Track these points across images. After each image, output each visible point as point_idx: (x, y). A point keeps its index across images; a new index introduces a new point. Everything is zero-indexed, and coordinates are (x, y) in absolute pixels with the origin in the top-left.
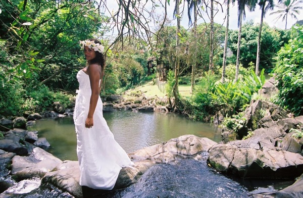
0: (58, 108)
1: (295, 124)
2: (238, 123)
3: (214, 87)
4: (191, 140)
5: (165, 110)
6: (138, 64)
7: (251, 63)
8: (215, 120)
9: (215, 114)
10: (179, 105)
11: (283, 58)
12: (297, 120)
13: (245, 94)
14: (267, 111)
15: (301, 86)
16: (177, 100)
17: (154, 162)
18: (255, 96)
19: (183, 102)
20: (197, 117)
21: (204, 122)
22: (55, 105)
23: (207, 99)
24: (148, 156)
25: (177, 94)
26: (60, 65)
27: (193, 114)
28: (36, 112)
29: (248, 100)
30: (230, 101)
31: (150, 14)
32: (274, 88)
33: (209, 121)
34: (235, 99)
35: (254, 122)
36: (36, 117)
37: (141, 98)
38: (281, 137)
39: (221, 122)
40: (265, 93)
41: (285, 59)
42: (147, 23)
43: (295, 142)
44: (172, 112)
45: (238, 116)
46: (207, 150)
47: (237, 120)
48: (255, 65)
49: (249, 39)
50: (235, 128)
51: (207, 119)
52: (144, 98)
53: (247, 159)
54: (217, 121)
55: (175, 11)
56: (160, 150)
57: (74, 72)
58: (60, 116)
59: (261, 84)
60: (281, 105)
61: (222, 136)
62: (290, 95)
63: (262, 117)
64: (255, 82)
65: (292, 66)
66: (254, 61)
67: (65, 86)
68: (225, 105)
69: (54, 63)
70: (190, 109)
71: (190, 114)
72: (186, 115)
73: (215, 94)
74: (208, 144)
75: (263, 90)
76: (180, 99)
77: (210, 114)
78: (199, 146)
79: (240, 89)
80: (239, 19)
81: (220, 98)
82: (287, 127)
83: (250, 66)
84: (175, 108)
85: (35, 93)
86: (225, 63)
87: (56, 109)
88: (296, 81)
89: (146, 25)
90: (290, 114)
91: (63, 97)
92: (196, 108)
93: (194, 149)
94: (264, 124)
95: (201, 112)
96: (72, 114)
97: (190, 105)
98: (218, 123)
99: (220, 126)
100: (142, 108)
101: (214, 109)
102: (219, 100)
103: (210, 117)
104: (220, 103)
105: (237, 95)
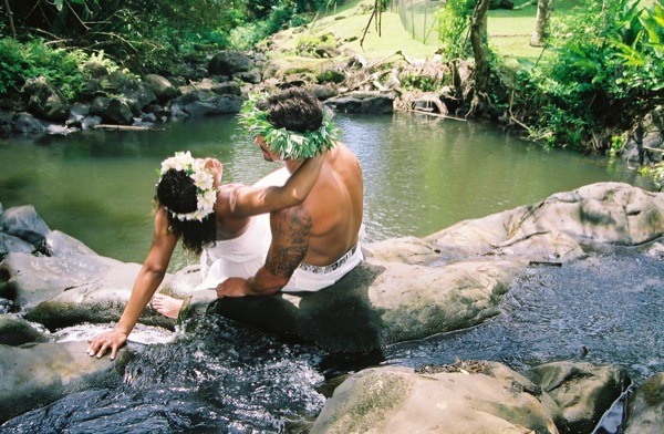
0: (44, 99)
3: (636, 21)
4: (628, 197)
5: (436, 110)
8: (628, 146)
9: (627, 127)
10: (488, 89)
16: (484, 71)
19: (506, 80)
20: (559, 135)
21: (584, 152)
22: (32, 90)
23: (604, 67)
25: (482, 46)
27: (545, 125)
33: (603, 150)
39: (650, 155)
44: (461, 115)
51: (596, 141)
52: (353, 63)
54: (634, 152)
56: (528, 227)
58: (55, 129)
70: (532, 104)
71: (533, 123)
72: (517, 125)
73: (639, 46)
76: (497, 68)
77: (610, 124)
78: (653, 218)
81: (657, 62)
84: (475, 101)
87: (34, 104)
91: (56, 58)
92: (556, 100)
93: (640, 227)
95: (576, 117)
96: (96, 122)
97: (533, 88)
98: (637, 159)
99: (645, 170)
100: (348, 99)
101: (626, 108)
102: (651, 70)
103: (610, 137)
104: (654, 85)
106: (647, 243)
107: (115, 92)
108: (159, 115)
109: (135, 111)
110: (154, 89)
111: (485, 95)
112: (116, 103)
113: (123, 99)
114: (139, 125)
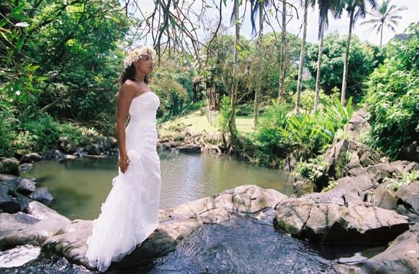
0: (66, 145)
1: (391, 171)
2: (316, 169)
3: (285, 121)
4: (253, 192)
5: (217, 151)
6: (180, 87)
8: (285, 165)
9: (285, 158)
10: (235, 144)
11: (377, 83)
12: (393, 166)
13: (326, 131)
14: (355, 154)
15: (399, 121)
16: (234, 137)
17: (201, 222)
18: (339, 134)
19: (241, 141)
20: (261, 161)
21: (270, 167)
22: (60, 142)
23: (275, 136)
24: (192, 214)
25: (233, 128)
26: (69, 85)
27: (255, 157)
28: (33, 151)
29: (330, 139)
30: (306, 140)
31: (199, 17)
32: (364, 124)
33: (277, 167)
34: (313, 137)
35: (337, 169)
36: (33, 158)
37: (183, 133)
38: (372, 189)
40: (352, 130)
41: (380, 85)
42: (194, 29)
43: (390, 196)
44: (226, 153)
45: (316, 160)
46: (274, 207)
47: (315, 166)
48: (340, 91)
49: (333, 56)
50: (313, 176)
51: (274, 163)
52: (188, 134)
53: (327, 218)
54: (288, 167)
55: (233, 14)
56: (210, 206)
57: (89, 96)
58: (69, 156)
59: (348, 118)
60: (373, 147)
61: (294, 187)
62: (385, 133)
63: (348, 162)
64: (339, 114)
65: (387, 94)
66: (340, 86)
67: (76, 115)
68: (299, 145)
69: (60, 81)
70: (251, 150)
71: (252, 157)
72: (246, 158)
73: (287, 130)
74: (275, 198)
75: (350, 126)
76: (238, 136)
77: (279, 156)
78: (262, 201)
79: (320, 124)
80: (320, 29)
81: (293, 135)
82: (380, 176)
83: (333, 92)
84: (231, 148)
85: (32, 124)
86: (300, 87)
87: (62, 147)
88: (393, 115)
89: (193, 33)
90: (384, 158)
91: (74, 130)
92: (260, 148)
93: (256, 205)
94: (350, 172)
95: (267, 154)
96: (86, 154)
97: (251, 144)
99: (291, 173)
100: (184, 147)
101: (284, 151)
102: (291, 138)
103: (279, 161)
104: (292, 143)
105: (315, 132)
106: (257, 213)
107: (95, 143)
108: (110, 152)
109: (101, 150)
110: (110, 142)
111: (234, 146)
112: (94, 147)
113: (97, 146)
114: (102, 156)
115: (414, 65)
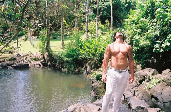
1: (144, 76)
3: (81, 44)
5: (40, 66)
7: (107, 21)
8: (84, 71)
9: (83, 66)
10: (52, 60)
11: (132, 24)
12: (145, 72)
15: (145, 47)
16: (50, 56)
19: (55, 57)
20: (69, 69)
21: (75, 74)
23: (76, 53)
25: (49, 50)
27: (65, 68)
30: (95, 55)
33: (79, 72)
34: (98, 53)
37: (15, 54)
38: (136, 87)
39: (89, 72)
41: (134, 25)
43: (147, 93)
44: (46, 66)
48: (110, 22)
49: (105, 1)
51: (77, 70)
52: (18, 55)
54: (85, 72)
61: (93, 87)
62: (138, 52)
65: (138, 31)
68: (91, 58)
70: (62, 63)
72: (59, 68)
73: (83, 49)
76: (53, 55)
77: (79, 66)
79: (102, 45)
81: (87, 52)
82: (139, 78)
83: (106, 23)
84: (49, 63)
86: (87, 21)
88: (142, 43)
90: (139, 65)
92: (68, 62)
95: (72, 65)
97: (62, 59)
98: (86, 73)
99: (88, 76)
100: (17, 65)
101: (82, 62)
102: (86, 54)
103: (80, 69)
104: (87, 57)
105: (100, 50)
111: (51, 61)
115: (149, 15)
